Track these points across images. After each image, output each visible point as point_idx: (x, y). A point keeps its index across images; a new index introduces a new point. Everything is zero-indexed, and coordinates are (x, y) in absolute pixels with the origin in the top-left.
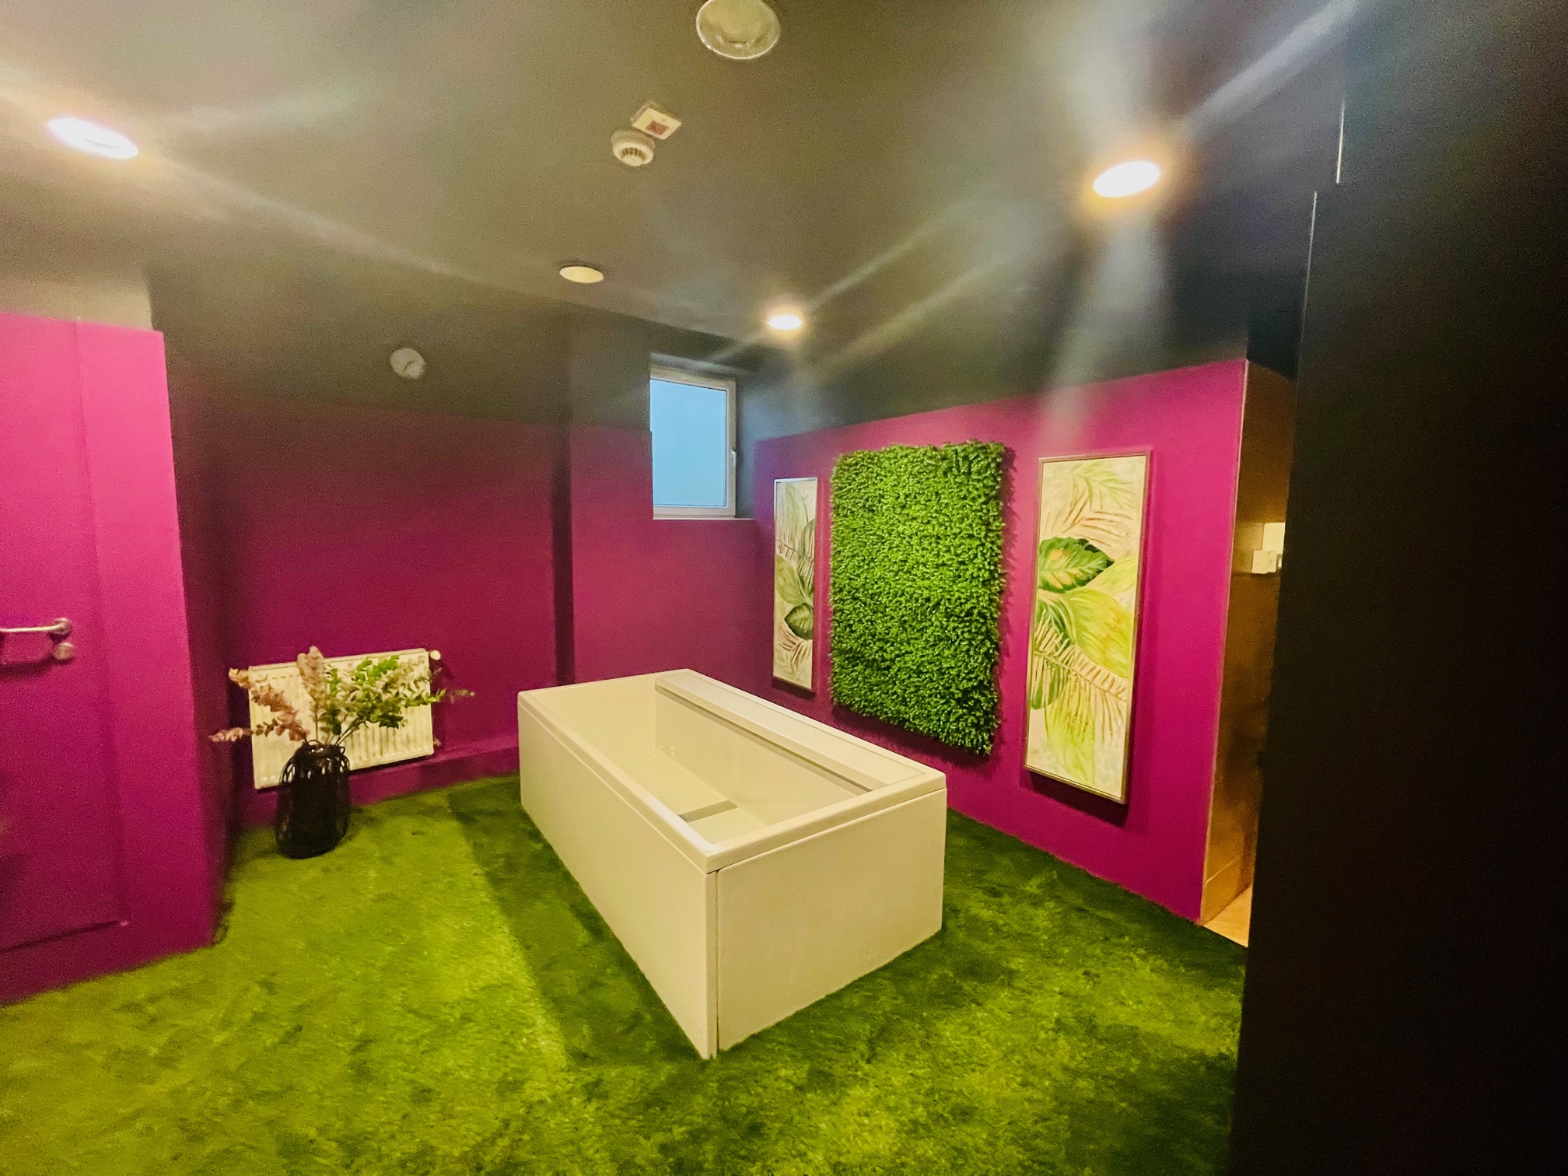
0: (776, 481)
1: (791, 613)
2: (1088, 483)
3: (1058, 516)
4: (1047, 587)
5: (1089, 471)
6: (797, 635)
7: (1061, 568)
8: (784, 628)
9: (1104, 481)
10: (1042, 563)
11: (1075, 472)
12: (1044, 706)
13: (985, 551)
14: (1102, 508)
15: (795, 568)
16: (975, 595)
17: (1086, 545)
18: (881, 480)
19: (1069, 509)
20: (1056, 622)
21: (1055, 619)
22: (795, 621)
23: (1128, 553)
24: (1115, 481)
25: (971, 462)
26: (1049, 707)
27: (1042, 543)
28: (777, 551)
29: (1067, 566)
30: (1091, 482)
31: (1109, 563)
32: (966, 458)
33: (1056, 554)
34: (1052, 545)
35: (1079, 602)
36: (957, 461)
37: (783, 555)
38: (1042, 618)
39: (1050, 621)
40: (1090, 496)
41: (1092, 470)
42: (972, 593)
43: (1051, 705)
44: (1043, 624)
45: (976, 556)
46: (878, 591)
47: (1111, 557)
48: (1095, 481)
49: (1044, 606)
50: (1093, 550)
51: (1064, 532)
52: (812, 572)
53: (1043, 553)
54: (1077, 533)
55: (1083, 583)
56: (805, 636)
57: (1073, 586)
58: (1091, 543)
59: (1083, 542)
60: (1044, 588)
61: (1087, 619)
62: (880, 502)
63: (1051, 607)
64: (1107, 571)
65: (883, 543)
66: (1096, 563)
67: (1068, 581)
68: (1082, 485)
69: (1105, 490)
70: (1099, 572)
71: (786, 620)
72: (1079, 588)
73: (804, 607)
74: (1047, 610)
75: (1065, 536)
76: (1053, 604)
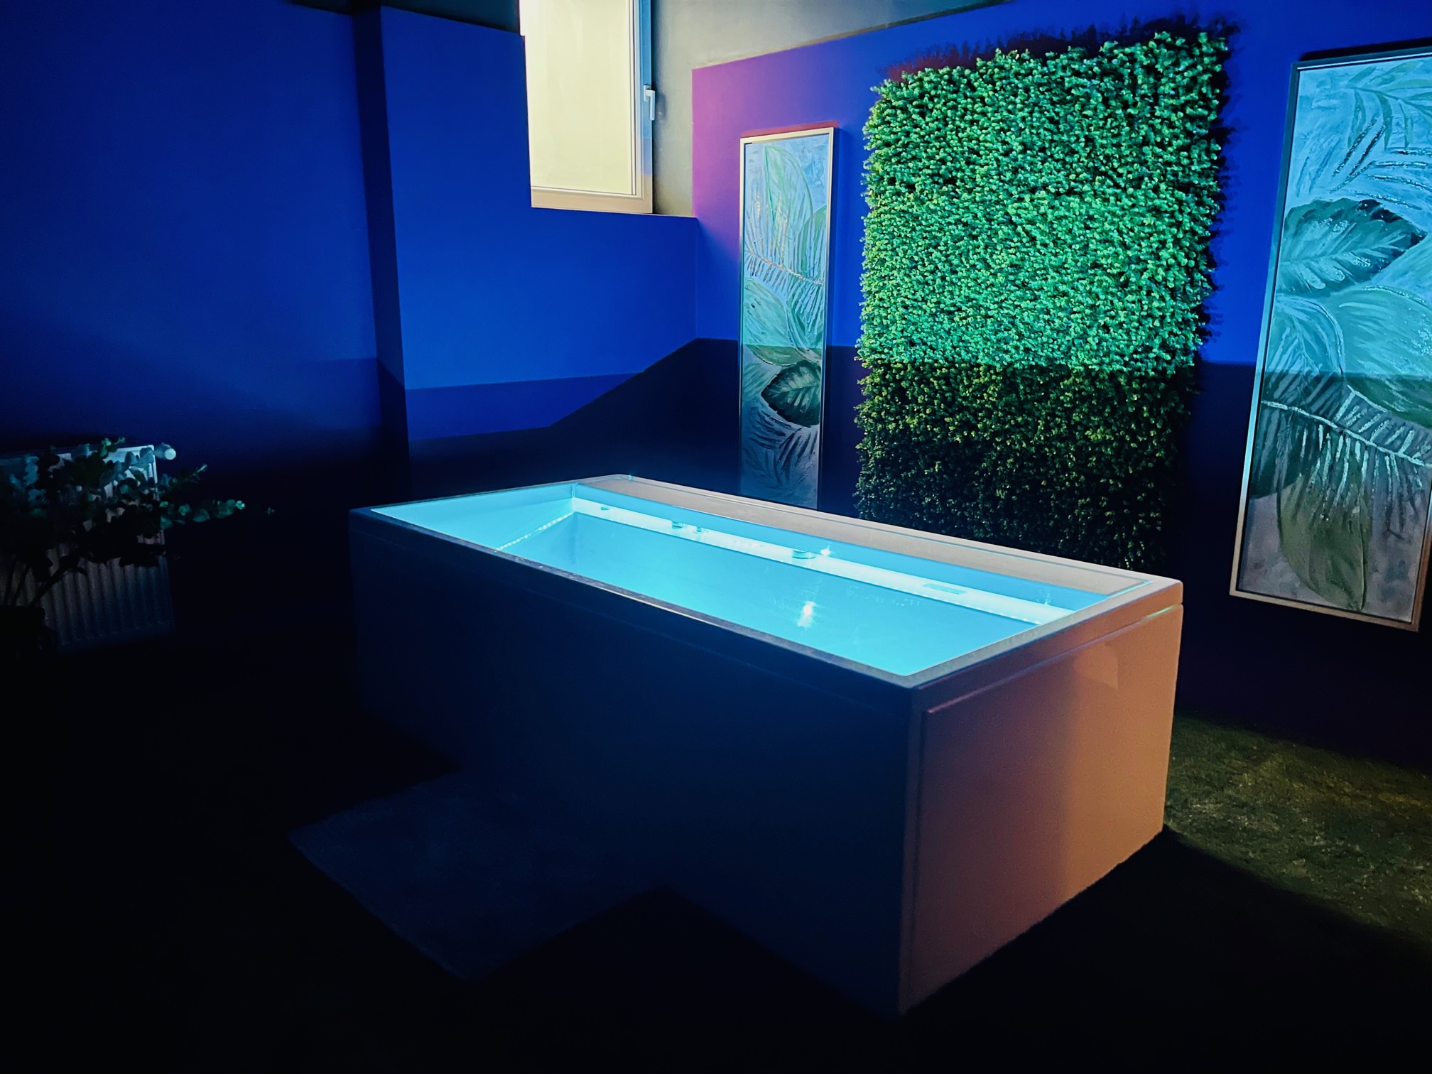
0: (743, 143)
2: (1384, 102)
3: (1324, 163)
4: (1300, 289)
6: (788, 418)
7: (1323, 254)
9: (1413, 98)
10: (1288, 245)
12: (1278, 490)
14: (1407, 144)
16: (1157, 314)
17: (1376, 209)
19: (1345, 150)
20: (1309, 348)
21: (1306, 341)
22: (784, 394)
26: (1285, 493)
27: (1292, 211)
28: (747, 276)
29: (1335, 252)
30: (1390, 101)
31: (1415, 239)
33: (1315, 231)
34: (1310, 214)
35: (1359, 309)
38: (1282, 343)
39: (1298, 347)
40: (1387, 124)
41: (1392, 79)
42: (1150, 309)
43: (1291, 486)
44: (1284, 353)
47: (1419, 227)
48: (1397, 99)
49: (1287, 322)
50: (1389, 217)
51: (1332, 191)
52: (822, 305)
53: (1292, 230)
54: (1356, 192)
55: (1361, 275)
56: (804, 419)
57: (1347, 282)
58: (1385, 205)
59: (1368, 205)
60: (1289, 291)
61: (1369, 338)
63: (1301, 322)
64: (1410, 254)
66: (1394, 237)
67: (1337, 275)
68: (1370, 105)
69: (1414, 113)
70: (1396, 254)
71: (764, 394)
72: (1358, 287)
73: (805, 371)
74: (1293, 327)
75: (1335, 198)
76: (1303, 317)
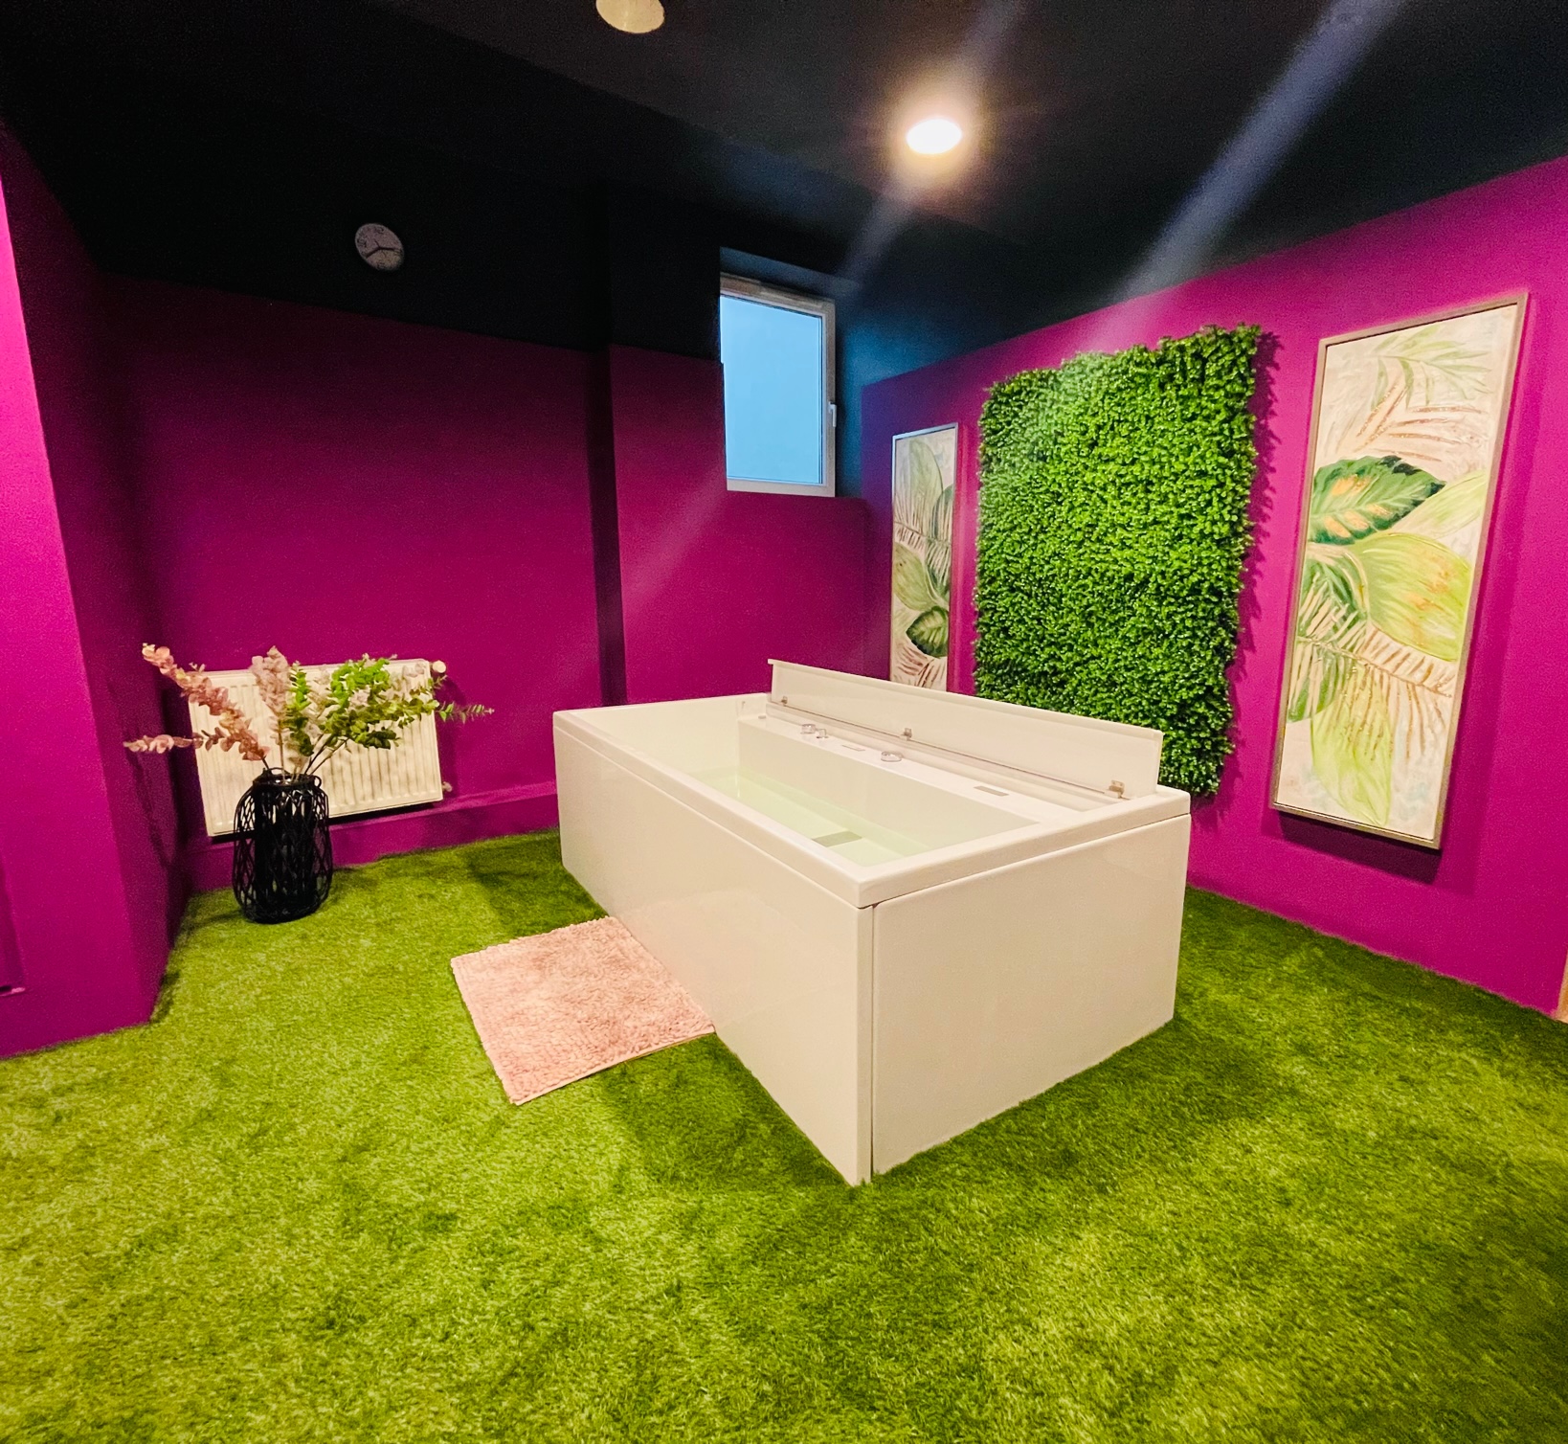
0: (895, 437)
1: (917, 622)
2: (1406, 366)
3: (1350, 425)
4: (1325, 538)
5: (1407, 347)
6: (925, 652)
7: (1348, 507)
8: (906, 645)
9: (1436, 359)
10: (1317, 501)
11: (1383, 353)
12: (1310, 715)
13: (1224, 495)
14: (1428, 402)
15: (923, 558)
16: (1205, 562)
17: (1397, 464)
18: (1058, 410)
19: (1369, 413)
20: (1337, 590)
21: (1335, 586)
22: (922, 633)
23: (1472, 468)
24: (1456, 355)
25: (1205, 361)
26: (1317, 718)
27: (1320, 471)
28: (896, 538)
29: (1360, 502)
30: (1412, 365)
31: (1435, 488)
32: (1197, 356)
33: (1340, 486)
34: (1335, 474)
35: (1379, 554)
36: (1183, 363)
37: (905, 544)
38: (1313, 586)
39: (1327, 590)
40: (1409, 386)
41: (1414, 344)
42: (1200, 558)
43: (1322, 713)
44: (1315, 594)
45: (1209, 503)
46: (1051, 573)
47: (1439, 478)
48: (1418, 361)
49: (1318, 568)
50: (1408, 470)
51: (1355, 451)
52: (948, 562)
53: (1320, 487)
54: (1378, 451)
55: (1384, 525)
56: (936, 651)
57: (1370, 531)
58: (1406, 460)
59: (1389, 461)
60: (1319, 541)
61: (1391, 579)
62: (1055, 443)
63: (1330, 568)
64: (1431, 504)
65: (1060, 504)
66: (1414, 488)
67: (1360, 525)
68: (1394, 370)
69: (1436, 373)
70: (1416, 503)
71: (908, 633)
72: (1380, 533)
73: (936, 613)
74: (1323, 572)
75: (1358, 456)
76: (1332, 563)
